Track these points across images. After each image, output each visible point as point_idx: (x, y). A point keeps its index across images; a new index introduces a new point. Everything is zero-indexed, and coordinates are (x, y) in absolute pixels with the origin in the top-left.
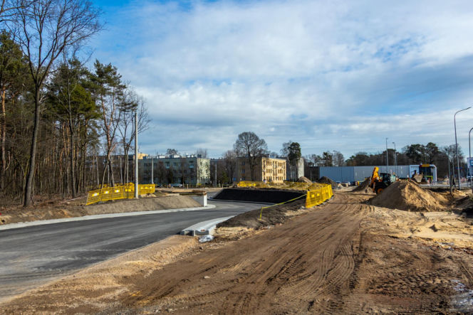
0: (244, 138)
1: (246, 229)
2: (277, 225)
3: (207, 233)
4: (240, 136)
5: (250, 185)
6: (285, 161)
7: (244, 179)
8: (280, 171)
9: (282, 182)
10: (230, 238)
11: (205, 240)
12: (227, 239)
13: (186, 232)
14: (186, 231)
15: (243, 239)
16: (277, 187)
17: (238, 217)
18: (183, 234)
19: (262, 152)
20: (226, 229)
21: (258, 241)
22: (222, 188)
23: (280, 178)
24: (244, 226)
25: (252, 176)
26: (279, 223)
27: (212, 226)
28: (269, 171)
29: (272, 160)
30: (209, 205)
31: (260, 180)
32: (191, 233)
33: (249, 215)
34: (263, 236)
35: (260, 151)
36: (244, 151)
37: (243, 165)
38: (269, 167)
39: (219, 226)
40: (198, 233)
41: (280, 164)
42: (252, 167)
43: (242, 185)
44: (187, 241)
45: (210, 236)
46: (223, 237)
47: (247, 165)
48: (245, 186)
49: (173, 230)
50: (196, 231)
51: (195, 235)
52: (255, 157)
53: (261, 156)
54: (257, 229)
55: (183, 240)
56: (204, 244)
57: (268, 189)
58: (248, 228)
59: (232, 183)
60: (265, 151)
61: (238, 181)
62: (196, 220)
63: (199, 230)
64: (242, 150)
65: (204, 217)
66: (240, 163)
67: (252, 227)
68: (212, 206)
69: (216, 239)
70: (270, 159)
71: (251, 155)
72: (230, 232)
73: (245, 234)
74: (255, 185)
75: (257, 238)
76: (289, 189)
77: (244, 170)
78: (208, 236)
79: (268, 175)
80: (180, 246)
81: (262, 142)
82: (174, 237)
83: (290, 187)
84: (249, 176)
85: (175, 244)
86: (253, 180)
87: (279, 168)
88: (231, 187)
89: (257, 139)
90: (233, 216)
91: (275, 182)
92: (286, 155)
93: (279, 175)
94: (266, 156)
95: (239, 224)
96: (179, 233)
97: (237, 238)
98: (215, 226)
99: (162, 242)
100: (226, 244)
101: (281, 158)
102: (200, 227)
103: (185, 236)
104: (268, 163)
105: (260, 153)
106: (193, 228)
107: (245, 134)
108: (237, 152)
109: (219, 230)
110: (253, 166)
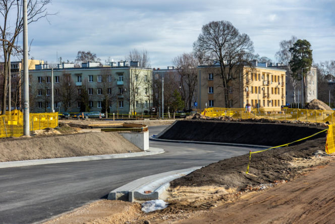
0: (212, 31)
1: (222, 189)
2: (278, 183)
3: (155, 196)
4: (206, 28)
5: (224, 114)
6: (284, 72)
7: (212, 103)
8: (276, 90)
9: (278, 109)
10: (197, 204)
11: (152, 208)
12: (191, 207)
13: (118, 195)
14: (118, 192)
15: (220, 208)
16: (271, 118)
17: (208, 168)
18: (113, 198)
19: (244, 58)
20: (188, 189)
21: (247, 211)
22: (174, 120)
23: (275, 103)
24: (221, 184)
25: (226, 97)
26: (281, 179)
27: (163, 184)
28: (256, 90)
29: (261, 70)
30: (152, 149)
31: (241, 106)
32: (126, 197)
33: (226, 166)
34: (255, 203)
35: (240, 55)
36: (211, 55)
37: (211, 79)
38: (257, 83)
39: (174, 184)
40: (139, 196)
41: (275, 78)
42: (226, 83)
43: (209, 114)
44: (121, 211)
45: (161, 202)
46: (185, 203)
47: (218, 81)
48: (214, 115)
49: (94, 190)
50: (136, 193)
51: (133, 200)
52: (231, 66)
53: (242, 64)
54: (242, 190)
55: (114, 209)
56: (152, 216)
57: (255, 120)
58: (227, 188)
59: (190, 110)
60: (248, 55)
61: (201, 108)
62: (133, 174)
63: (141, 191)
64: (208, 54)
65: (146, 168)
66: (203, 76)
67: (234, 186)
68: (158, 151)
69: (172, 206)
70: (258, 69)
71: (225, 62)
72: (196, 195)
73: (222, 198)
74: (231, 114)
75: (245, 205)
76: (293, 121)
77: (211, 89)
78: (158, 202)
79: (253, 97)
80: (110, 219)
81: (245, 39)
82: (97, 203)
83: (294, 117)
84: (221, 98)
85: (100, 216)
86: (228, 105)
87: (274, 85)
88: (189, 118)
89: (235, 33)
90: (199, 168)
91: (267, 108)
92: (286, 62)
93: (273, 97)
94: (252, 64)
95: (211, 182)
96: (107, 196)
97: (208, 206)
98: (168, 185)
99: (78, 211)
100: (191, 215)
101: (277, 67)
102: (142, 186)
103: (117, 202)
104: (255, 76)
105: (240, 60)
106: (129, 187)
107: (215, 25)
108: (200, 58)
109: (175, 191)
110: (227, 81)
